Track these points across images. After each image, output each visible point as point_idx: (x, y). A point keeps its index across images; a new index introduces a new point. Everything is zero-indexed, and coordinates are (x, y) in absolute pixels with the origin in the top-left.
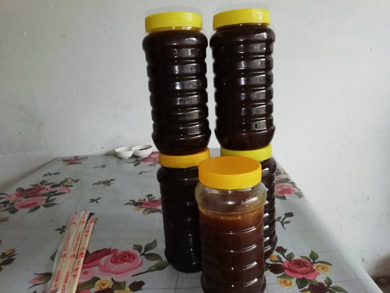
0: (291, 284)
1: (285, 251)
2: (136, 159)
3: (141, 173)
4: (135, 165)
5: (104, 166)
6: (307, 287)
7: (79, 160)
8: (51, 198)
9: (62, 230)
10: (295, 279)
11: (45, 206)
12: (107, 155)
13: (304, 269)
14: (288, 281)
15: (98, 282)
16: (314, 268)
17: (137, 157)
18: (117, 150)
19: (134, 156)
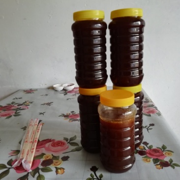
0: (150, 161)
1: (148, 144)
2: (65, 91)
3: (68, 99)
4: (65, 95)
5: (47, 95)
6: (159, 163)
7: (32, 91)
8: (18, 112)
9: (25, 128)
10: (152, 159)
11: (15, 116)
12: (49, 88)
13: (158, 154)
14: (148, 160)
15: (45, 156)
16: (164, 153)
17: (66, 90)
18: (54, 86)
19: (64, 90)
